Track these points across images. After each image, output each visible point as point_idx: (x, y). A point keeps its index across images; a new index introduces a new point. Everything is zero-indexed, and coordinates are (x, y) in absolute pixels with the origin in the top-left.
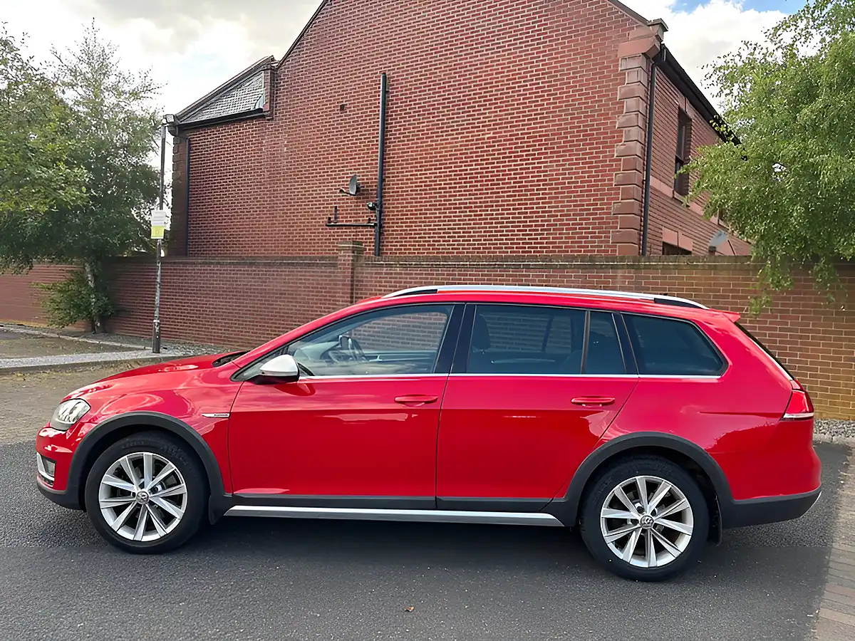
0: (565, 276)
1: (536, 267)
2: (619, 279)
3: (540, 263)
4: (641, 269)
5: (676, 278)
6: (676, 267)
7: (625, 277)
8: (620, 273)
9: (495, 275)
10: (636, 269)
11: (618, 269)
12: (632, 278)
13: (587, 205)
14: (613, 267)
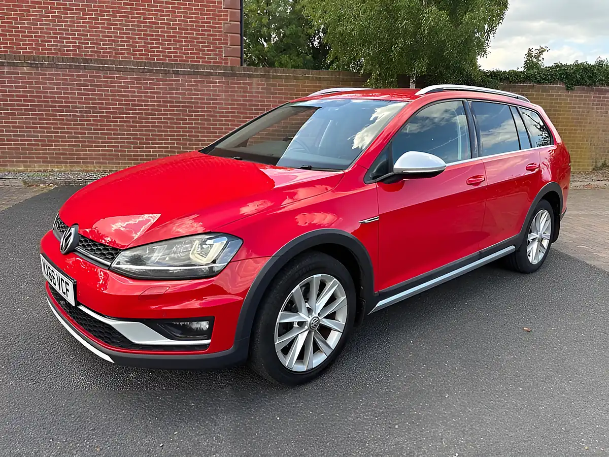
0: (212, 82)
1: (184, 73)
2: (254, 86)
3: (189, 70)
4: (270, 78)
5: (295, 86)
6: (296, 78)
7: (259, 84)
8: (255, 81)
9: (145, 79)
10: (267, 78)
11: (254, 77)
12: (264, 85)
13: (202, 22)
14: (250, 76)
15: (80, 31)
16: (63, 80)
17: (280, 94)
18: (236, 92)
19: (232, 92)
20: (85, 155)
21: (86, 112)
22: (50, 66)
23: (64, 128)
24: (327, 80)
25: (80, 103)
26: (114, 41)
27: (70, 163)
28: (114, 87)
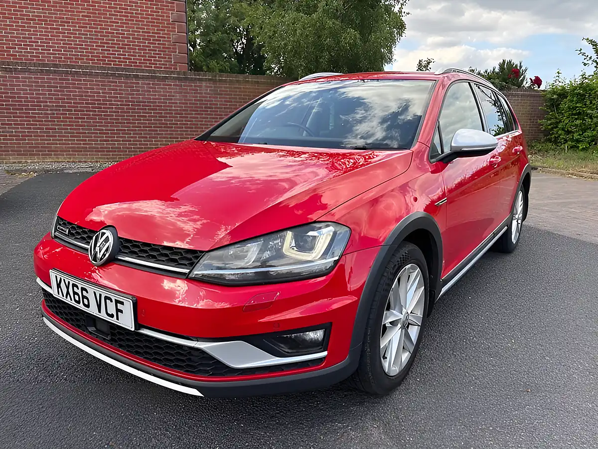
2: (203, 88)
3: (147, 74)
4: (217, 82)
7: (207, 87)
9: (108, 82)
10: (214, 82)
11: (203, 81)
12: (211, 87)
13: (153, 33)
14: (199, 80)
15: (43, 39)
16: (35, 82)
17: (225, 94)
18: (188, 93)
19: (185, 93)
20: (56, 147)
21: (56, 110)
22: (23, 71)
23: (36, 125)
24: (264, 83)
25: (50, 102)
26: (74, 48)
27: (42, 155)
28: (81, 88)
